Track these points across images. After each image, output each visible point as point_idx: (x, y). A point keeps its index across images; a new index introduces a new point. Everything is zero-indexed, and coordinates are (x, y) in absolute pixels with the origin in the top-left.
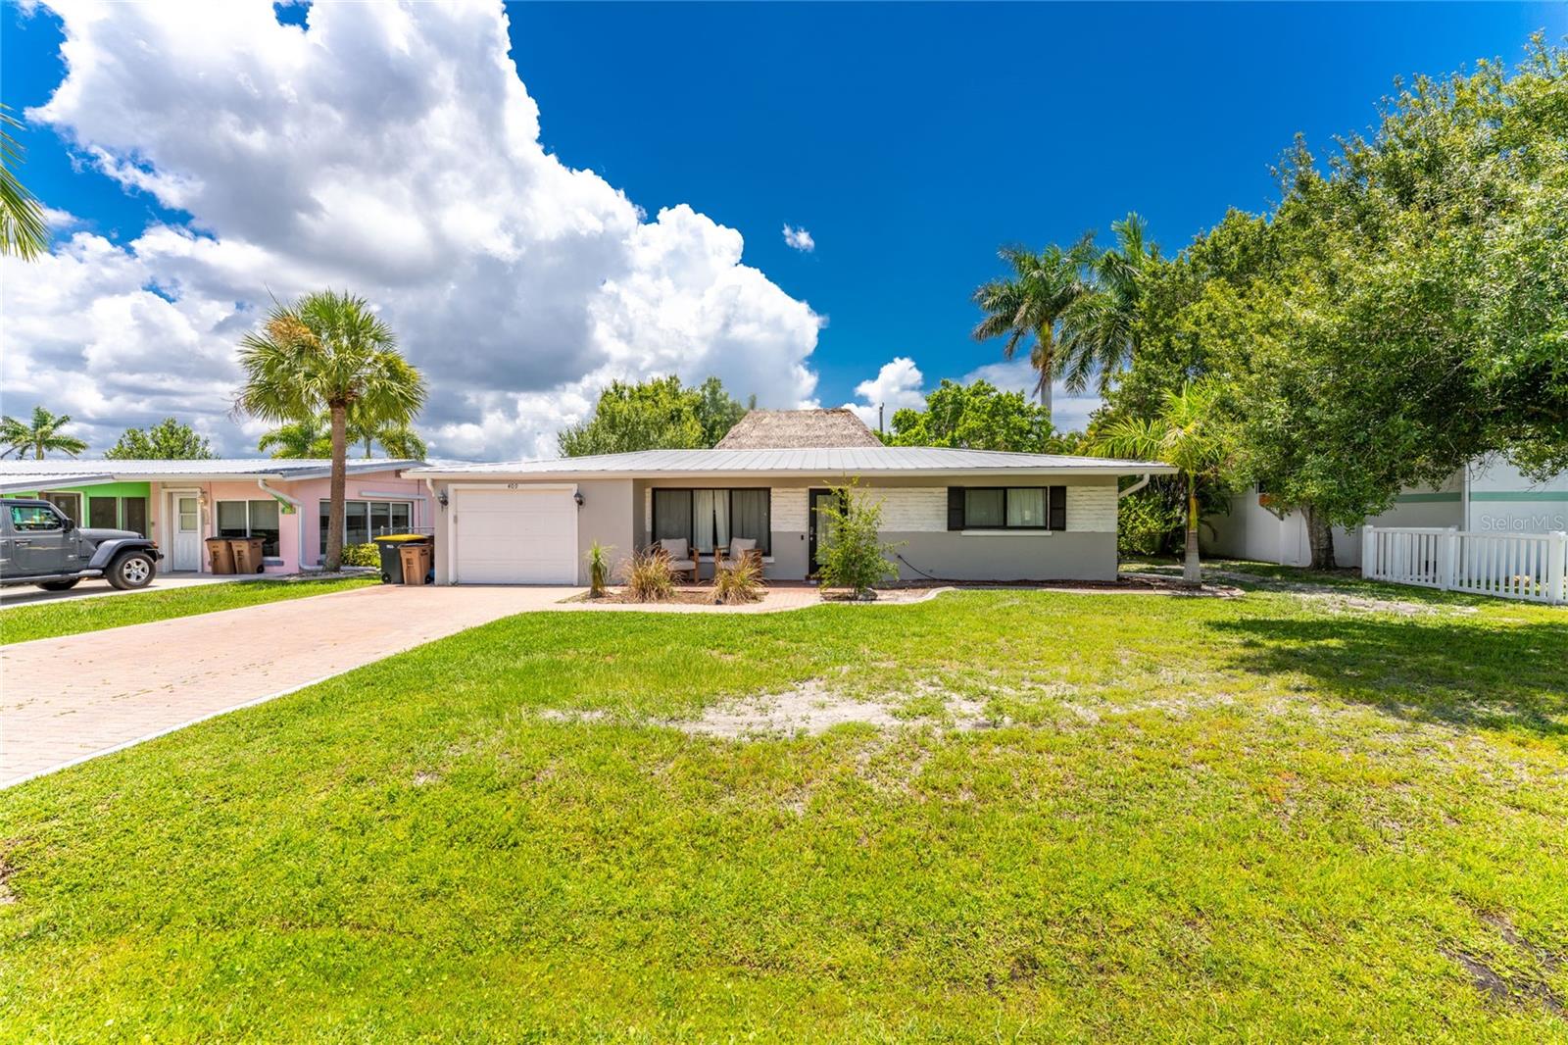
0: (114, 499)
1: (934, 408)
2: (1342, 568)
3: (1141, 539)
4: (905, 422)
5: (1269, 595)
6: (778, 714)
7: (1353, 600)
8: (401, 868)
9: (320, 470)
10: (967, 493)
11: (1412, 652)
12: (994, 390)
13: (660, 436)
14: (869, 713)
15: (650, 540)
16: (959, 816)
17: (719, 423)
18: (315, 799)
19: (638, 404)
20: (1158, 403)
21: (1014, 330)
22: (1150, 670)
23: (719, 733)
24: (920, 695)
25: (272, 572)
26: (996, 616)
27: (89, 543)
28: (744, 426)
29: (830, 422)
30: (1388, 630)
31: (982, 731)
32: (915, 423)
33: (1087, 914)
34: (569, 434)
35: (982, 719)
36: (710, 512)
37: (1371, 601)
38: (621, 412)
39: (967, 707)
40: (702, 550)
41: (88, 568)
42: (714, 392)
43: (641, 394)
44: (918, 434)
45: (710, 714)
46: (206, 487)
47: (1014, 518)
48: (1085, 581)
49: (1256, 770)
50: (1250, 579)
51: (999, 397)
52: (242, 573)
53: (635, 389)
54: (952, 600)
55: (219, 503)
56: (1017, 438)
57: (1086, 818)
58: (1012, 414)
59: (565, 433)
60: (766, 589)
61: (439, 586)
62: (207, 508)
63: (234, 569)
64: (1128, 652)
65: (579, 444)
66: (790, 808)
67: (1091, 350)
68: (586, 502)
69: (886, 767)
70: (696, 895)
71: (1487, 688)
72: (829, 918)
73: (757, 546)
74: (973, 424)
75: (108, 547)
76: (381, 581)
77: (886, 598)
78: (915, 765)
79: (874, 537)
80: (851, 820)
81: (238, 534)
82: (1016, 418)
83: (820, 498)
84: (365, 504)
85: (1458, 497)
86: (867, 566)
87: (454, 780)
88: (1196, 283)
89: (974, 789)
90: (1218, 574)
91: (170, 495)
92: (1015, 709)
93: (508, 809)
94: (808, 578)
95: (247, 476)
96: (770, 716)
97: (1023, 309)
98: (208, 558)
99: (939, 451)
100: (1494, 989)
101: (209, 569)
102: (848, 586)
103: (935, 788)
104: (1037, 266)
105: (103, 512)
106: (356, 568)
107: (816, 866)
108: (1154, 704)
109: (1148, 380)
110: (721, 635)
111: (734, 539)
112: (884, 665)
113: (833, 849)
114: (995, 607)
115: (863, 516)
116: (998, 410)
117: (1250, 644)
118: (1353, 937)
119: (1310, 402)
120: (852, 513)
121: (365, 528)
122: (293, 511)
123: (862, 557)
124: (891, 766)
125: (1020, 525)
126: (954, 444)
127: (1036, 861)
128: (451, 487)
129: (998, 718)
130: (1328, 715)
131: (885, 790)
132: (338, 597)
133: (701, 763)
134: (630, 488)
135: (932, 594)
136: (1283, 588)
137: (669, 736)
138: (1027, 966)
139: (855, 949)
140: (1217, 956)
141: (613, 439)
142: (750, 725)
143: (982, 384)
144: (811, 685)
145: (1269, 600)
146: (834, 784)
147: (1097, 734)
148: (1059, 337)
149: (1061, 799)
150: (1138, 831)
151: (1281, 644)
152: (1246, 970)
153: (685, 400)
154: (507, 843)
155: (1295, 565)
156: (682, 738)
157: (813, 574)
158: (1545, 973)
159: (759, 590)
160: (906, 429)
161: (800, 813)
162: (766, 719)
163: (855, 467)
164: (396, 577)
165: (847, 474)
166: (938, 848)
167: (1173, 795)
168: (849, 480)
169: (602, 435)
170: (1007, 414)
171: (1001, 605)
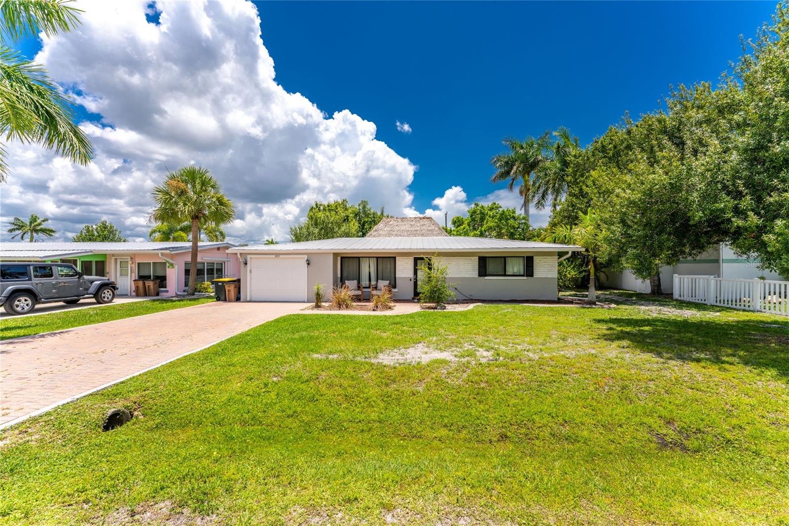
0: (91, 261)
1: (471, 216)
2: (665, 294)
3: (569, 280)
4: (458, 222)
5: (627, 307)
6: (408, 356)
7: (665, 309)
8: (277, 407)
9: (186, 248)
10: (487, 259)
11: (679, 332)
12: (501, 207)
13: (339, 229)
14: (446, 355)
15: (340, 281)
16: (481, 391)
17: (367, 222)
18: (237, 385)
19: (328, 213)
20: (577, 218)
21: (511, 178)
22: (563, 340)
23: (386, 362)
24: (466, 349)
25: (164, 295)
26: (500, 316)
27: (88, 282)
28: (381, 225)
29: (422, 223)
30: (675, 323)
31: (491, 362)
32: (463, 223)
33: (526, 422)
34: (295, 229)
35: (491, 358)
36: (367, 269)
37: (673, 310)
38: (320, 217)
39: (485, 354)
40: (364, 286)
41: (88, 294)
42: (364, 207)
43: (329, 208)
44: (464, 229)
45: (381, 356)
46: (133, 256)
47: (510, 271)
48: (543, 300)
49: (597, 376)
50: (621, 299)
51: (503, 211)
52: (149, 296)
53: (326, 205)
54: (480, 309)
55: (138, 263)
56: (512, 231)
57: (528, 392)
58: (509, 219)
59: (293, 228)
60: (395, 304)
61: (243, 302)
62: (133, 265)
63: (146, 294)
64: (556, 332)
65: (300, 233)
66: (417, 388)
67: (547, 189)
68: (311, 264)
69: (453, 375)
70: (386, 416)
71: (703, 347)
72: (435, 423)
73: (390, 284)
74: (491, 224)
75: (96, 284)
76: (215, 300)
77: (450, 308)
78: (464, 374)
79: (444, 280)
80: (440, 392)
81: (148, 277)
82: (511, 222)
83: (419, 262)
84: (204, 263)
85: (717, 261)
86: (441, 294)
87: (288, 379)
88: (594, 161)
89: (487, 382)
90: (607, 297)
91: (116, 259)
92: (504, 354)
93: (311, 388)
94: (413, 299)
95: (154, 251)
96: (405, 356)
97: (515, 168)
98: (133, 288)
99: (474, 239)
100: (664, 444)
101: (134, 294)
102: (432, 303)
103: (472, 382)
104: (522, 148)
105: (87, 267)
106: (201, 293)
107: (428, 407)
108: (562, 353)
109: (573, 206)
110: (379, 324)
111: (379, 281)
112: (450, 337)
113: (434, 402)
114: (499, 313)
115: (440, 271)
116: (502, 218)
117: (611, 329)
118: (619, 429)
119: (629, 227)
120: (434, 269)
121: (204, 274)
122: (173, 267)
123: (439, 289)
124: (455, 374)
125: (511, 274)
126: (482, 235)
127: (508, 405)
128: (249, 257)
129: (498, 358)
130: (632, 357)
131: (453, 383)
132: (200, 307)
133: (381, 373)
134: (331, 257)
135: (471, 306)
136: (635, 304)
137: (367, 363)
138: (503, 437)
139: (443, 432)
140: (569, 434)
141: (317, 231)
142: (398, 360)
143: (495, 204)
144: (420, 345)
145: (626, 309)
146: (433, 380)
147: (536, 363)
148: (532, 183)
149: (520, 386)
150: (548, 396)
151: (624, 329)
152: (579, 439)
153: (350, 211)
154: (312, 399)
155: (644, 292)
156: (372, 365)
157: (416, 296)
158: (684, 440)
159: (392, 304)
160: (458, 226)
161: (421, 390)
162: (404, 358)
163: (435, 248)
164: (222, 297)
165: (432, 251)
166: (473, 401)
167: (563, 384)
168: (433, 254)
169: (311, 229)
170: (507, 219)
171: (503, 311)
